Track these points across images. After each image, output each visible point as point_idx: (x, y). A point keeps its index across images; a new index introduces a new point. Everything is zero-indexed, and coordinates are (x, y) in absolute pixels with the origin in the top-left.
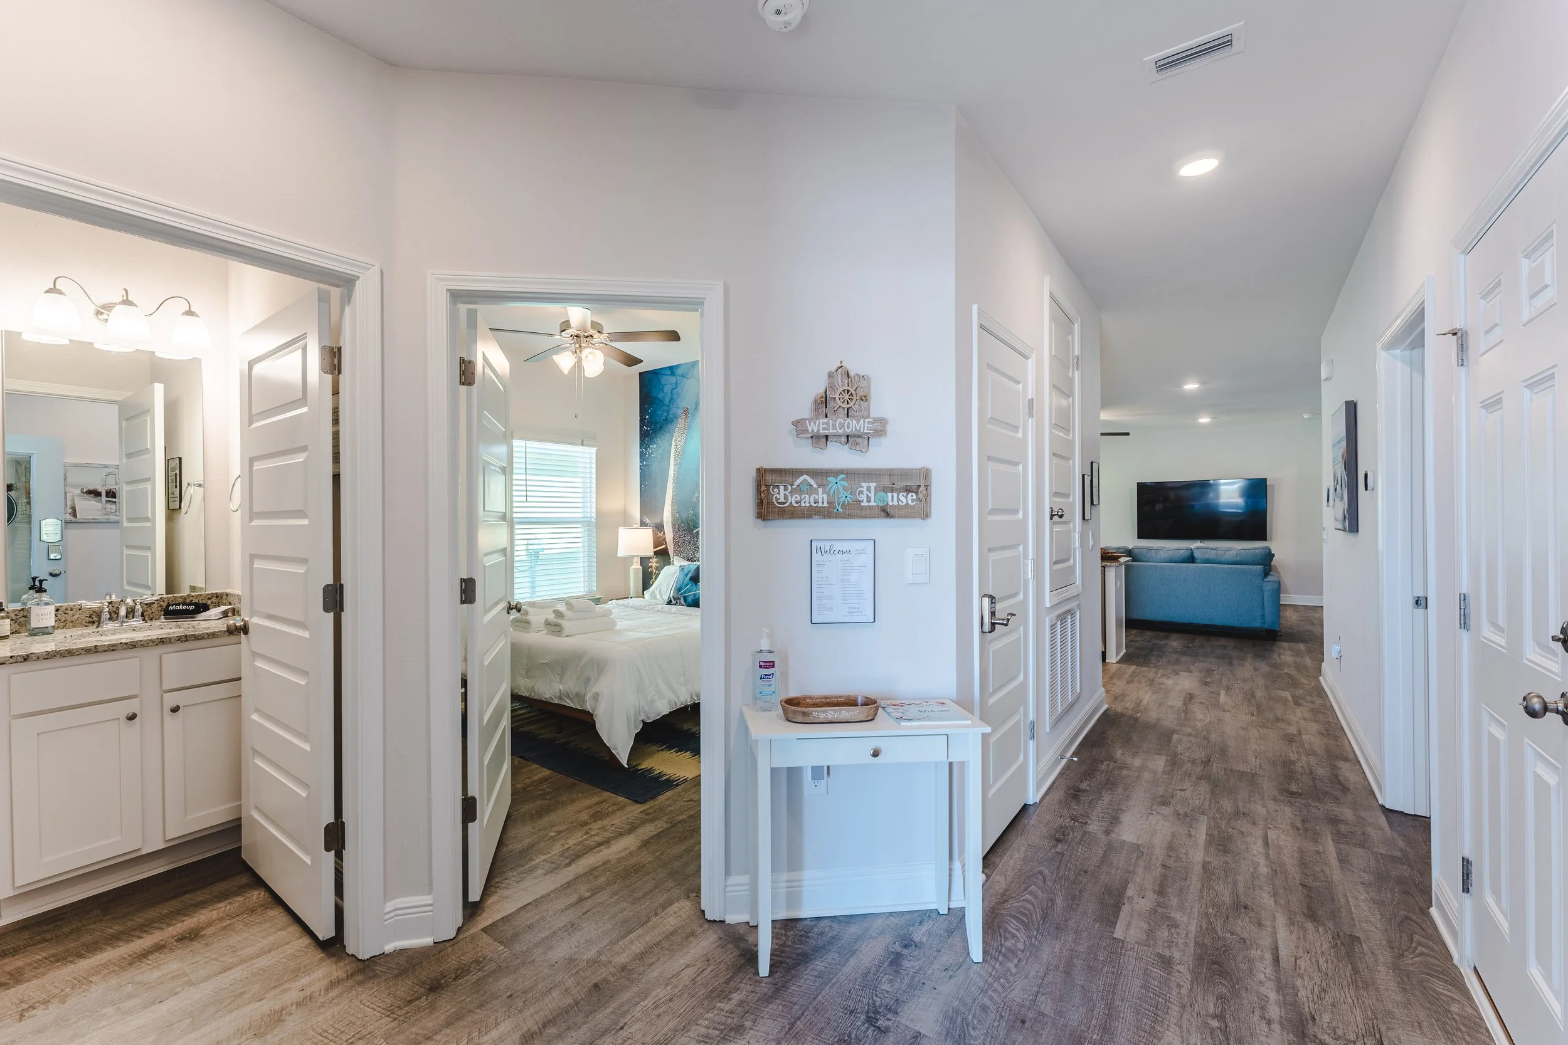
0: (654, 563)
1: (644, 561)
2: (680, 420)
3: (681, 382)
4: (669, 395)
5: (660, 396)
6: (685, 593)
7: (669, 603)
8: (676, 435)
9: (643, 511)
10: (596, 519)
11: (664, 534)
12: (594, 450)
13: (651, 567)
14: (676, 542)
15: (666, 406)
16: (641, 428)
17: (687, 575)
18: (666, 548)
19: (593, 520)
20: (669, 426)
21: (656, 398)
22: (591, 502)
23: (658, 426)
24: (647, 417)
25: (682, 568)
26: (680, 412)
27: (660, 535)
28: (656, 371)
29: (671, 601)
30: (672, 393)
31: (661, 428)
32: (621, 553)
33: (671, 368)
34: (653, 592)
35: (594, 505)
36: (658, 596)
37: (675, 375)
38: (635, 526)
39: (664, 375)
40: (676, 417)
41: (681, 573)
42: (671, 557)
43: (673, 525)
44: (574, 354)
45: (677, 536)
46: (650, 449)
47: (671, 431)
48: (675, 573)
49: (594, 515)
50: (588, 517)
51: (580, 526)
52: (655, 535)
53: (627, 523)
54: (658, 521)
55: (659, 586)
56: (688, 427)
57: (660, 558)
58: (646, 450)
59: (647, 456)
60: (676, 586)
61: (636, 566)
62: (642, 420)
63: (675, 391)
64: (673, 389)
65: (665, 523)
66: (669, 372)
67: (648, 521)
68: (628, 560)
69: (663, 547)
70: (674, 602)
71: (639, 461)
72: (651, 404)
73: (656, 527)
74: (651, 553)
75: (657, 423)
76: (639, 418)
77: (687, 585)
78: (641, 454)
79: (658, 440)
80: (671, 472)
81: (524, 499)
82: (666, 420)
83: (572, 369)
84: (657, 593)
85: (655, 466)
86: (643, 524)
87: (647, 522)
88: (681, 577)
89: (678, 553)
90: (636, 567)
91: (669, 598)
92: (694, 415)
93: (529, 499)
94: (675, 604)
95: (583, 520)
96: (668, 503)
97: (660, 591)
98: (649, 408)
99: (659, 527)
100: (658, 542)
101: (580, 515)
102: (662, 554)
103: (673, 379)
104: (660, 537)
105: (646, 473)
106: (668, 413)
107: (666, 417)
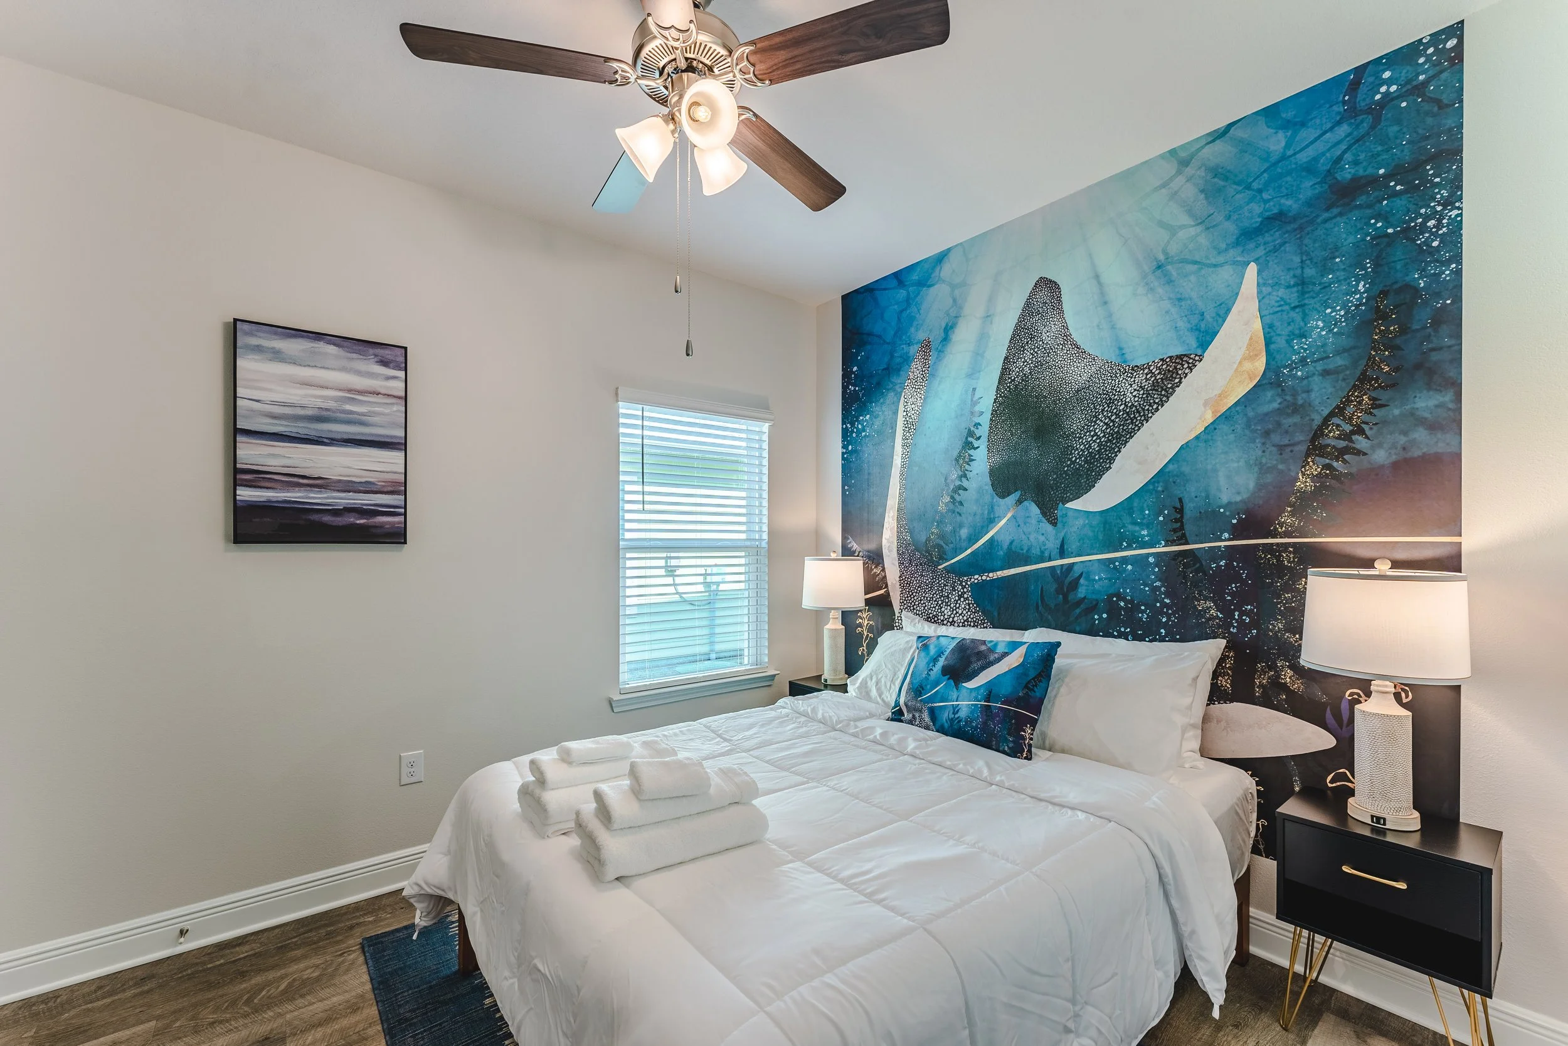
0: (865, 621)
1: (848, 617)
2: (913, 365)
3: (916, 296)
4: (894, 323)
5: (877, 329)
6: (932, 699)
7: (897, 716)
8: (907, 392)
9: (846, 531)
10: (769, 543)
11: (883, 570)
12: (766, 427)
13: (860, 625)
14: (904, 583)
15: (888, 343)
16: (845, 388)
17: (935, 660)
18: (887, 595)
19: (764, 544)
20: (894, 379)
21: (870, 334)
22: (761, 514)
23: (874, 381)
24: (855, 369)
25: (924, 642)
26: (914, 349)
27: (877, 571)
28: (871, 287)
29: (900, 712)
30: (899, 319)
31: (879, 384)
32: (808, 602)
33: (897, 276)
34: (864, 684)
35: (765, 520)
36: (874, 693)
37: (905, 286)
38: (833, 556)
39: (885, 289)
40: (907, 360)
41: (923, 654)
42: (897, 610)
43: (900, 555)
44: (666, 122)
45: (907, 574)
46: (859, 422)
47: (897, 387)
48: (905, 651)
49: (765, 536)
50: (755, 540)
51: (743, 554)
52: (867, 570)
53: (819, 550)
54: (872, 546)
55: (875, 672)
56: (929, 373)
57: (876, 610)
58: (853, 425)
59: (854, 435)
60: (911, 683)
61: (834, 625)
62: (846, 375)
63: (904, 315)
64: (902, 311)
65: (885, 552)
66: (895, 283)
67: (854, 546)
68: (819, 615)
69: (882, 592)
70: (907, 716)
71: (841, 445)
72: (861, 345)
73: (869, 557)
74: (860, 604)
75: (872, 376)
76: (841, 373)
77: (937, 684)
78: (845, 434)
79: (875, 408)
80: (897, 461)
81: (640, 507)
82: (887, 369)
83: (668, 166)
84: (872, 685)
85: (868, 451)
86: (847, 552)
87: (854, 549)
88: (923, 664)
89: (909, 605)
90: (833, 627)
91: (897, 704)
92: (940, 352)
93: (647, 507)
94: (910, 722)
95: (748, 543)
96: (891, 514)
97: (877, 684)
98: (857, 354)
99: (875, 558)
100: (874, 582)
101: (743, 536)
102: (880, 604)
103: (902, 294)
104: (876, 575)
105: (852, 465)
106: (892, 356)
107: (889, 364)
